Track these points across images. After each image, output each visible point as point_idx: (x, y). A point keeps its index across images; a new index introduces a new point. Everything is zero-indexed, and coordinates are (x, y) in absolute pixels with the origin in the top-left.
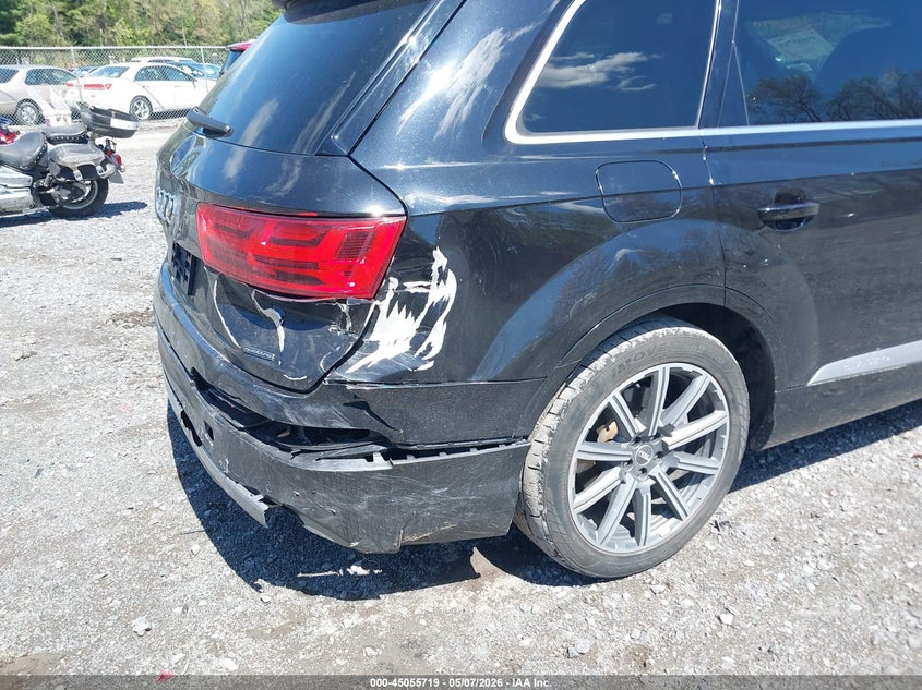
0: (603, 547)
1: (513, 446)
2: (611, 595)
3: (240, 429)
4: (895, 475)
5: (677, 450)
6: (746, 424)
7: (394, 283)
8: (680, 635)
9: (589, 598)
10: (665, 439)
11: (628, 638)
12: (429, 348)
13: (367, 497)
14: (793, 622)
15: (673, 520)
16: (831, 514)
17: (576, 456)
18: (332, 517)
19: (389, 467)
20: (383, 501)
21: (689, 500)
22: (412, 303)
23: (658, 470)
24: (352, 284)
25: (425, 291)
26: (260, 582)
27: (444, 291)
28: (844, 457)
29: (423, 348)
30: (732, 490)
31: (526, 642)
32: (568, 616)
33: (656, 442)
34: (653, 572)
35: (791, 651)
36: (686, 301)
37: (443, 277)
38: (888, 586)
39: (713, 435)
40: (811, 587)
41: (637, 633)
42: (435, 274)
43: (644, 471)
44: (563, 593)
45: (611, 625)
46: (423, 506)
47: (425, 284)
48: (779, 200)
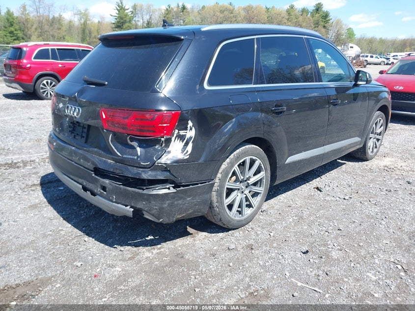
0: (233, 217)
1: (210, 183)
2: (236, 233)
3: (121, 185)
4: (309, 194)
5: (251, 185)
6: (270, 176)
7: (177, 131)
8: (260, 240)
9: (230, 234)
10: (248, 181)
11: (245, 243)
12: (187, 152)
13: (168, 202)
14: (290, 233)
15: (251, 208)
16: (294, 205)
17: (226, 186)
18: (155, 210)
19: (176, 191)
20: (172, 203)
21: (255, 201)
22: (182, 138)
23: (247, 192)
24: (165, 132)
25: (185, 134)
26: (115, 246)
27: (191, 133)
28: (294, 190)
29: (186, 151)
30: (265, 201)
31: (215, 248)
32: (225, 240)
33: (246, 183)
34: (247, 226)
35: (291, 239)
36: (254, 136)
37: (191, 129)
38: (313, 222)
39: (261, 180)
40: (293, 224)
41: (247, 241)
42: (189, 128)
43: (242, 192)
44: (221, 235)
45: (239, 240)
46: (184, 204)
47: (185, 131)
48: (276, 106)
